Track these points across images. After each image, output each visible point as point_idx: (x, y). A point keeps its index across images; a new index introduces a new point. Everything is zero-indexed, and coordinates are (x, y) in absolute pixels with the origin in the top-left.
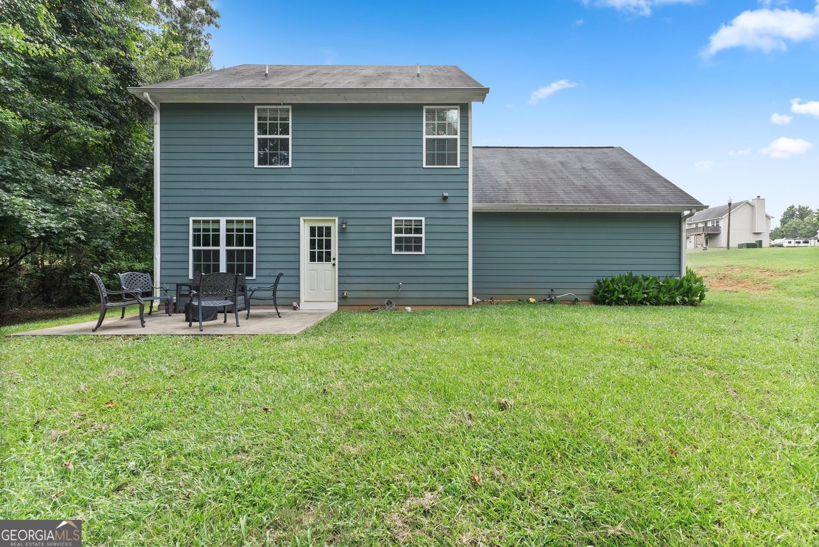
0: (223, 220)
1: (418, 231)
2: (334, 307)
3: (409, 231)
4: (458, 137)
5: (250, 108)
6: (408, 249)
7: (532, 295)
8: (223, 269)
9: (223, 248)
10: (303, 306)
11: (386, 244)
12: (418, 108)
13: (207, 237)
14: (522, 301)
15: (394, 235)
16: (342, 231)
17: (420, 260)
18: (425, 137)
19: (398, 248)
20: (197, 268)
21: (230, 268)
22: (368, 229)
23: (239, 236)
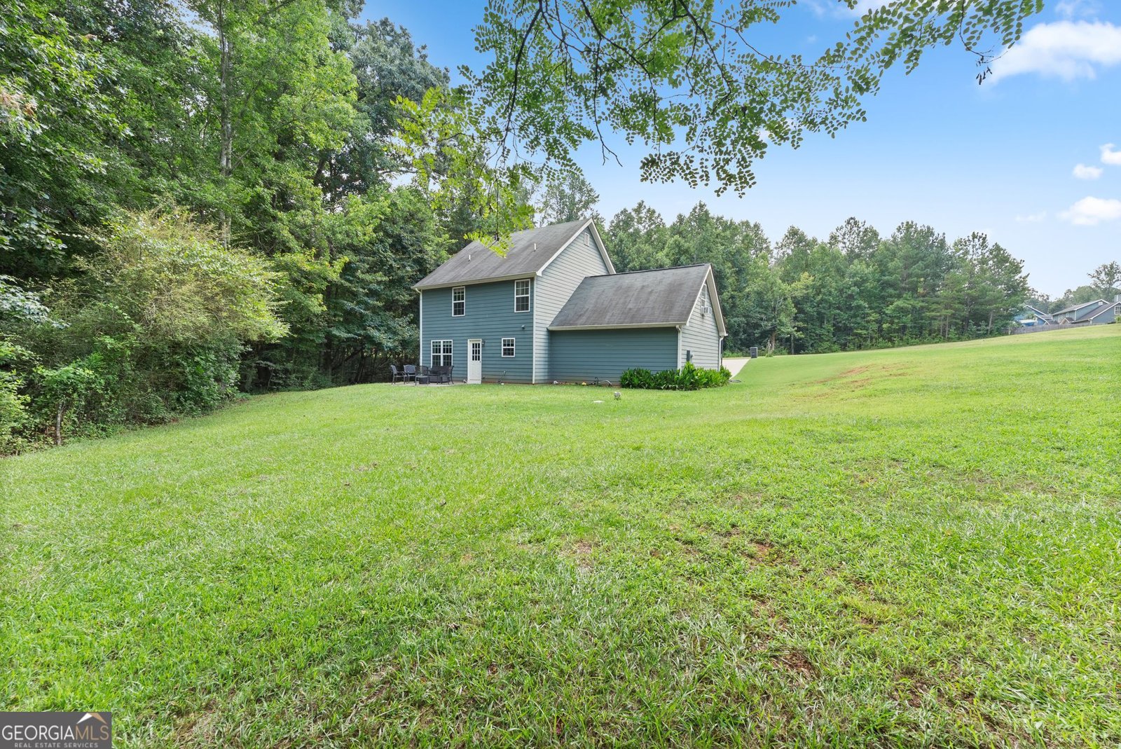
0: (442, 341)
1: (512, 345)
2: (480, 382)
3: (508, 345)
4: (529, 295)
5: (451, 288)
6: (509, 354)
7: (584, 381)
8: (442, 365)
9: (442, 354)
10: (469, 382)
11: (498, 352)
12: (513, 281)
13: (437, 350)
14: (578, 384)
15: (503, 347)
16: (483, 346)
17: (513, 360)
18: (516, 296)
19: (504, 354)
20: (434, 363)
21: (444, 363)
22: (493, 344)
23: (447, 350)
